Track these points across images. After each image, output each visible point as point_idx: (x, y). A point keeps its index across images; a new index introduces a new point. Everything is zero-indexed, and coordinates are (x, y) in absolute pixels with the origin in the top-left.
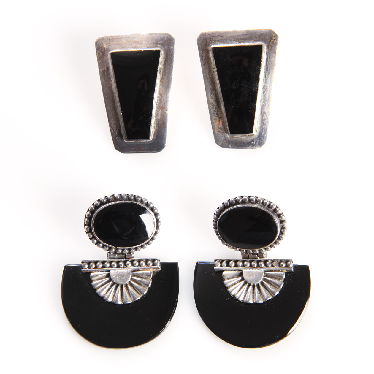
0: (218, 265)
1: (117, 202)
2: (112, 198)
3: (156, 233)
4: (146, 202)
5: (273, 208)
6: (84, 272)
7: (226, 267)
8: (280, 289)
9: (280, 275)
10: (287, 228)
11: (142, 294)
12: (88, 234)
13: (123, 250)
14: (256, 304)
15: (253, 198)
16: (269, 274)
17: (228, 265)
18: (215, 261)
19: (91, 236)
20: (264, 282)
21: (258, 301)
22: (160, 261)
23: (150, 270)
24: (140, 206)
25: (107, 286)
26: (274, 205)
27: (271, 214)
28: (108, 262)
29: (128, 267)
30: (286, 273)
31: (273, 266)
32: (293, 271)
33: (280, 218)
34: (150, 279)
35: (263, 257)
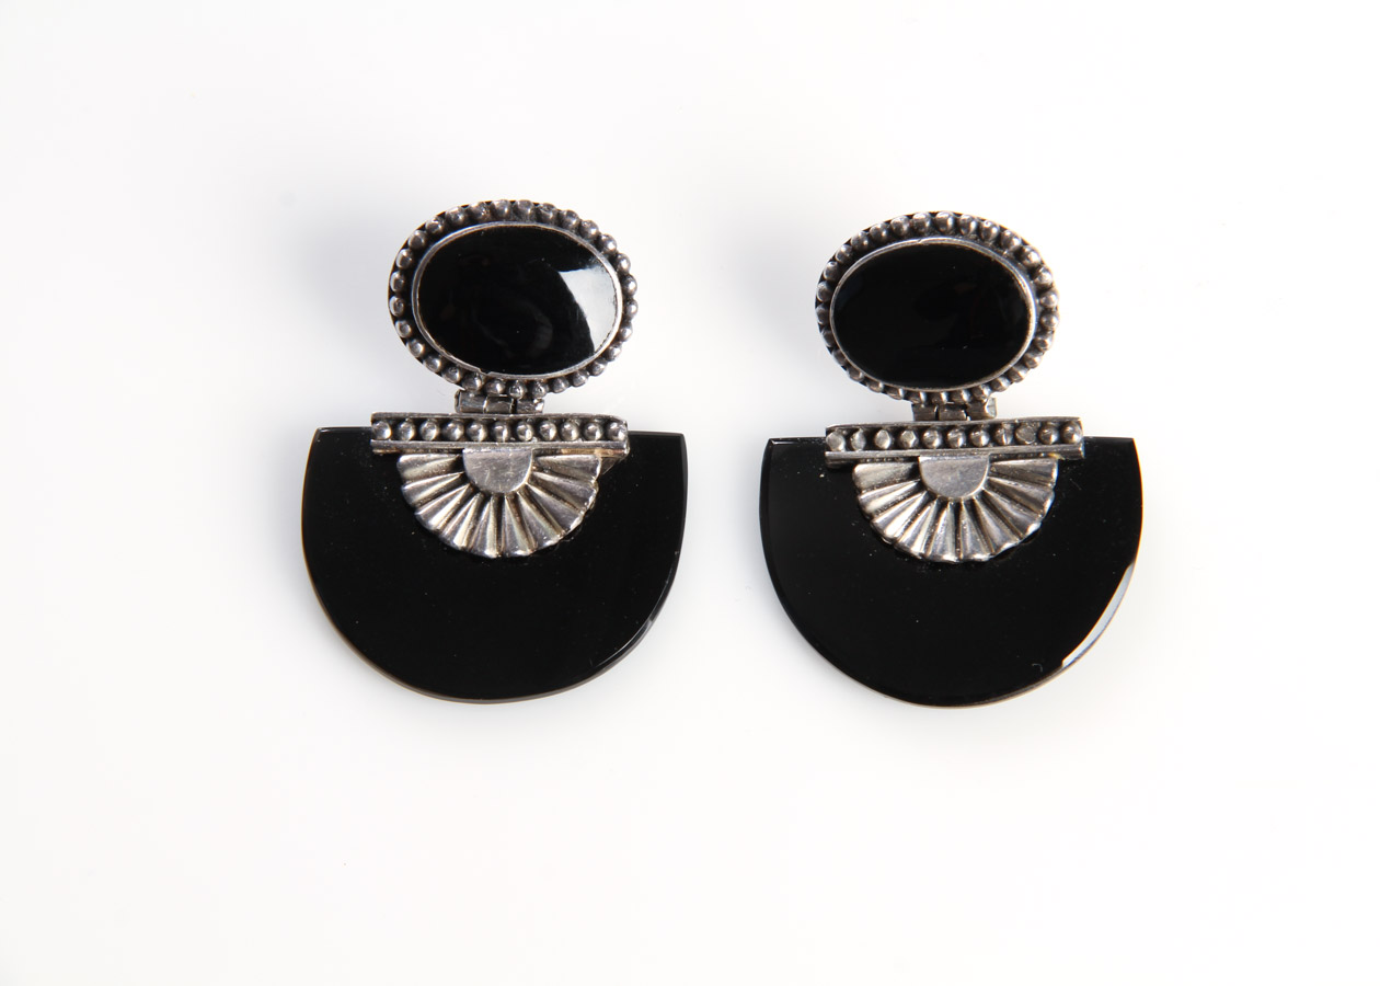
0: (839, 444)
1: (502, 224)
2: (484, 212)
3: (619, 339)
4: (593, 232)
5: (1012, 248)
6: (379, 451)
7: (865, 449)
8: (1043, 515)
9: (1041, 470)
10: (1060, 311)
11: (565, 526)
12: (398, 324)
13: (509, 384)
14: (967, 565)
15: (944, 216)
16: (1005, 466)
17: (871, 443)
18: (829, 431)
19: (409, 329)
20: (991, 494)
21: (973, 552)
22: (626, 425)
23: (592, 453)
24: (574, 243)
25: (452, 497)
26: (1014, 235)
27: (1007, 264)
28: (455, 423)
29: (521, 441)
30: (1061, 465)
31: (1016, 442)
32: (1082, 453)
33: (1037, 279)
34: (593, 482)
35: (984, 417)
